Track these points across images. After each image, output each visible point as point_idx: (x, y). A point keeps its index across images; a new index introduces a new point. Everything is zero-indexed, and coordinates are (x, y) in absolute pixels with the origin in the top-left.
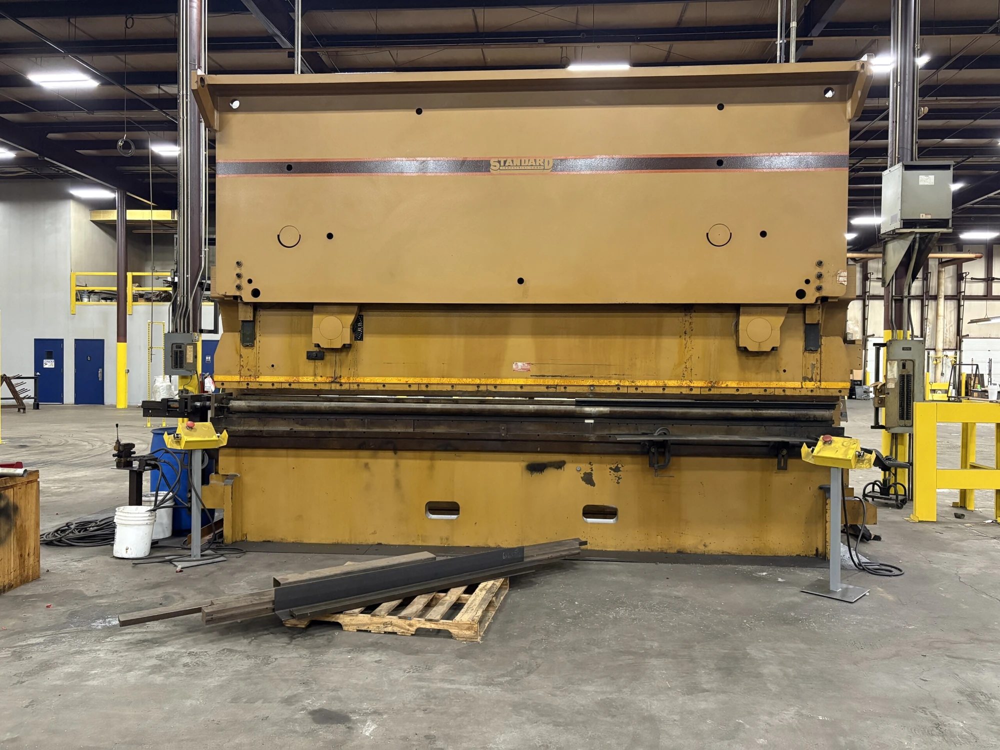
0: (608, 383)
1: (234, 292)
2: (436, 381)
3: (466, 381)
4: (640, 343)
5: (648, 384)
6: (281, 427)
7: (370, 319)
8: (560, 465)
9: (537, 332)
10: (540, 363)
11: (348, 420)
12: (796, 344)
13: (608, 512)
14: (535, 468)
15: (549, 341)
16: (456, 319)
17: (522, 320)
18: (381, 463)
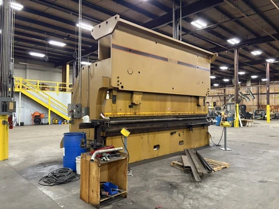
0: (182, 113)
1: (116, 86)
2: (155, 113)
3: (159, 113)
8: (175, 132)
9: (172, 101)
10: (172, 108)
11: (137, 125)
14: (172, 134)
15: (173, 103)
16: (159, 97)
17: (169, 98)
18: (145, 136)
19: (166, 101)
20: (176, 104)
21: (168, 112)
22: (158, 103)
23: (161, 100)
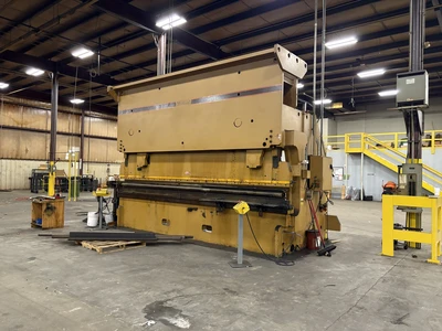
0: (211, 180)
1: (120, 150)
2: (167, 178)
3: (174, 178)
4: (219, 165)
5: (222, 180)
6: (131, 191)
7: (152, 157)
8: (196, 209)
9: (192, 161)
10: (192, 171)
12: (269, 165)
13: (209, 228)
14: (190, 210)
15: (195, 164)
17: (188, 156)
18: (153, 205)
19: (182, 161)
20: (199, 165)
21: (186, 178)
22: (171, 164)
23: (174, 161)
